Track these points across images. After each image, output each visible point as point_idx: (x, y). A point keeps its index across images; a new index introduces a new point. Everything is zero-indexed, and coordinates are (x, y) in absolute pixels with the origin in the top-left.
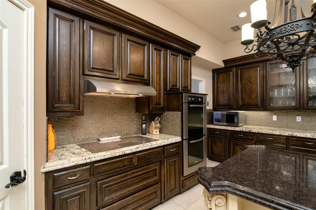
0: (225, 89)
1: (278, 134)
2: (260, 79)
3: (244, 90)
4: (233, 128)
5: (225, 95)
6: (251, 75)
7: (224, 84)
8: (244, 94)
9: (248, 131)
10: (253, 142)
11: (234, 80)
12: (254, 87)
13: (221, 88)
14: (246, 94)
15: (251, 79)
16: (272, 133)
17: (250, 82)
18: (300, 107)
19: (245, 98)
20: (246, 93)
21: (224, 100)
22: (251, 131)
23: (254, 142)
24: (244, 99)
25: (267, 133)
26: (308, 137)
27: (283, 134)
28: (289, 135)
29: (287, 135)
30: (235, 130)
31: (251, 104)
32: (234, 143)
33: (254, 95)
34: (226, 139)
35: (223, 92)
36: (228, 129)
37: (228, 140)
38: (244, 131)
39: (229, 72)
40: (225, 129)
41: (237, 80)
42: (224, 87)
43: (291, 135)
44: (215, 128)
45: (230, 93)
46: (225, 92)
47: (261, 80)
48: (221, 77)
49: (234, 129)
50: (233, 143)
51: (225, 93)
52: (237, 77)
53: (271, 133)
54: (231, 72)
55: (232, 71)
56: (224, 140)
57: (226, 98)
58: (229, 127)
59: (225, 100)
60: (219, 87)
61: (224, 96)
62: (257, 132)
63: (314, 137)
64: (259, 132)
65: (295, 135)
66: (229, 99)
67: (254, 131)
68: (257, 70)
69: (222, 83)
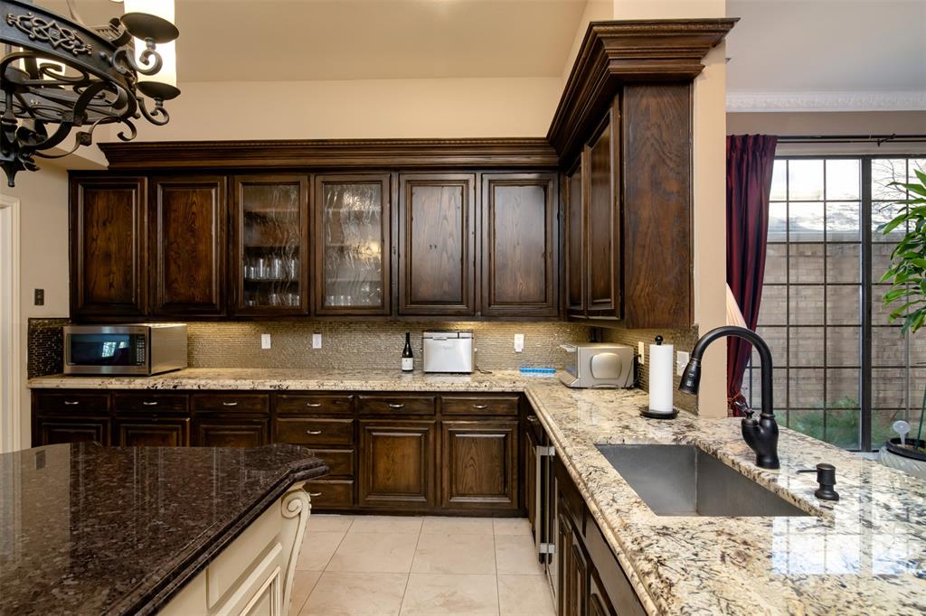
0: (113, 247)
1: (248, 388)
2: (216, 224)
3: (172, 253)
4: (127, 380)
5: (114, 269)
6: (194, 209)
7: (109, 229)
8: (173, 268)
9: (171, 388)
10: (188, 420)
11: (142, 219)
12: (202, 247)
13: (99, 242)
14: (179, 266)
15: (193, 222)
16: (234, 388)
17: (192, 231)
18: (309, 310)
19: (176, 279)
20: (181, 264)
21: (111, 285)
22: (178, 388)
23: (190, 421)
24: (175, 285)
25: (222, 389)
26: (311, 388)
27: (260, 388)
28: (272, 389)
29: (268, 388)
30: (132, 387)
31: (194, 298)
32: (130, 432)
33: (202, 273)
34: (105, 423)
35: (108, 256)
36: (110, 387)
37: (109, 425)
38: (159, 387)
39: (128, 190)
40: (99, 387)
41: (153, 219)
42: (109, 239)
43: (277, 388)
44: (62, 387)
45: (129, 263)
46: (113, 256)
47: (221, 228)
48: (100, 204)
49: (130, 383)
50: (127, 433)
51: (113, 261)
52: (153, 208)
53: (230, 388)
54: (134, 191)
55: (135, 187)
56: (98, 428)
57: (117, 279)
58: (113, 380)
59: (115, 284)
60: (93, 240)
61: (111, 272)
62: (195, 388)
63: (321, 388)
64: (202, 388)
65: (284, 388)
66: (127, 283)
67: (188, 387)
68: (211, 194)
69: (104, 224)
